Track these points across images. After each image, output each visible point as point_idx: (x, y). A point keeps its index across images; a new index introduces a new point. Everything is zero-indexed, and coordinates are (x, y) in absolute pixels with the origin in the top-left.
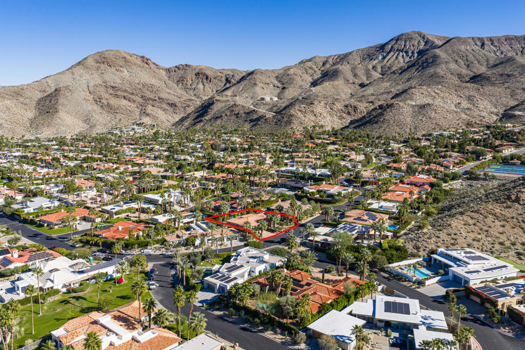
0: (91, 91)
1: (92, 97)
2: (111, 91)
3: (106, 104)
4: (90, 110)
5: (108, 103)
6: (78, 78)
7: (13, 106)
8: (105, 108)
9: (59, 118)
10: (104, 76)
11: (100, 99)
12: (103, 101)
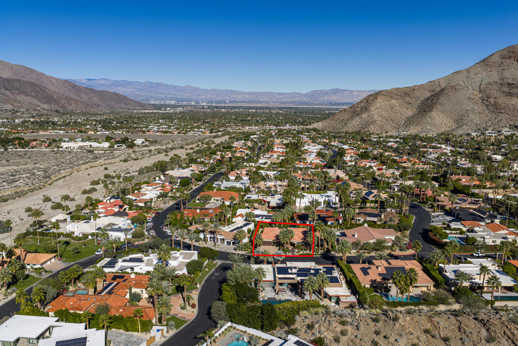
0: (482, 89)
1: (481, 95)
2: (506, 89)
3: (493, 103)
4: (468, 109)
5: (496, 102)
6: (473, 76)
7: (397, 105)
8: (490, 107)
9: (430, 117)
10: (504, 73)
11: (488, 97)
12: (492, 100)
